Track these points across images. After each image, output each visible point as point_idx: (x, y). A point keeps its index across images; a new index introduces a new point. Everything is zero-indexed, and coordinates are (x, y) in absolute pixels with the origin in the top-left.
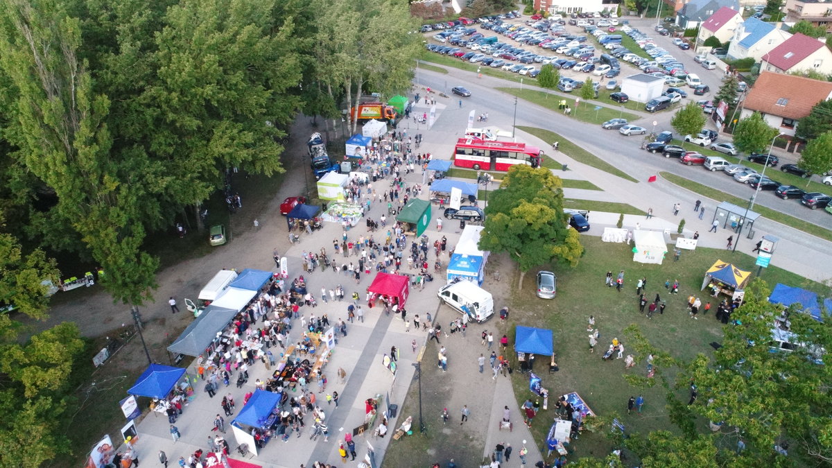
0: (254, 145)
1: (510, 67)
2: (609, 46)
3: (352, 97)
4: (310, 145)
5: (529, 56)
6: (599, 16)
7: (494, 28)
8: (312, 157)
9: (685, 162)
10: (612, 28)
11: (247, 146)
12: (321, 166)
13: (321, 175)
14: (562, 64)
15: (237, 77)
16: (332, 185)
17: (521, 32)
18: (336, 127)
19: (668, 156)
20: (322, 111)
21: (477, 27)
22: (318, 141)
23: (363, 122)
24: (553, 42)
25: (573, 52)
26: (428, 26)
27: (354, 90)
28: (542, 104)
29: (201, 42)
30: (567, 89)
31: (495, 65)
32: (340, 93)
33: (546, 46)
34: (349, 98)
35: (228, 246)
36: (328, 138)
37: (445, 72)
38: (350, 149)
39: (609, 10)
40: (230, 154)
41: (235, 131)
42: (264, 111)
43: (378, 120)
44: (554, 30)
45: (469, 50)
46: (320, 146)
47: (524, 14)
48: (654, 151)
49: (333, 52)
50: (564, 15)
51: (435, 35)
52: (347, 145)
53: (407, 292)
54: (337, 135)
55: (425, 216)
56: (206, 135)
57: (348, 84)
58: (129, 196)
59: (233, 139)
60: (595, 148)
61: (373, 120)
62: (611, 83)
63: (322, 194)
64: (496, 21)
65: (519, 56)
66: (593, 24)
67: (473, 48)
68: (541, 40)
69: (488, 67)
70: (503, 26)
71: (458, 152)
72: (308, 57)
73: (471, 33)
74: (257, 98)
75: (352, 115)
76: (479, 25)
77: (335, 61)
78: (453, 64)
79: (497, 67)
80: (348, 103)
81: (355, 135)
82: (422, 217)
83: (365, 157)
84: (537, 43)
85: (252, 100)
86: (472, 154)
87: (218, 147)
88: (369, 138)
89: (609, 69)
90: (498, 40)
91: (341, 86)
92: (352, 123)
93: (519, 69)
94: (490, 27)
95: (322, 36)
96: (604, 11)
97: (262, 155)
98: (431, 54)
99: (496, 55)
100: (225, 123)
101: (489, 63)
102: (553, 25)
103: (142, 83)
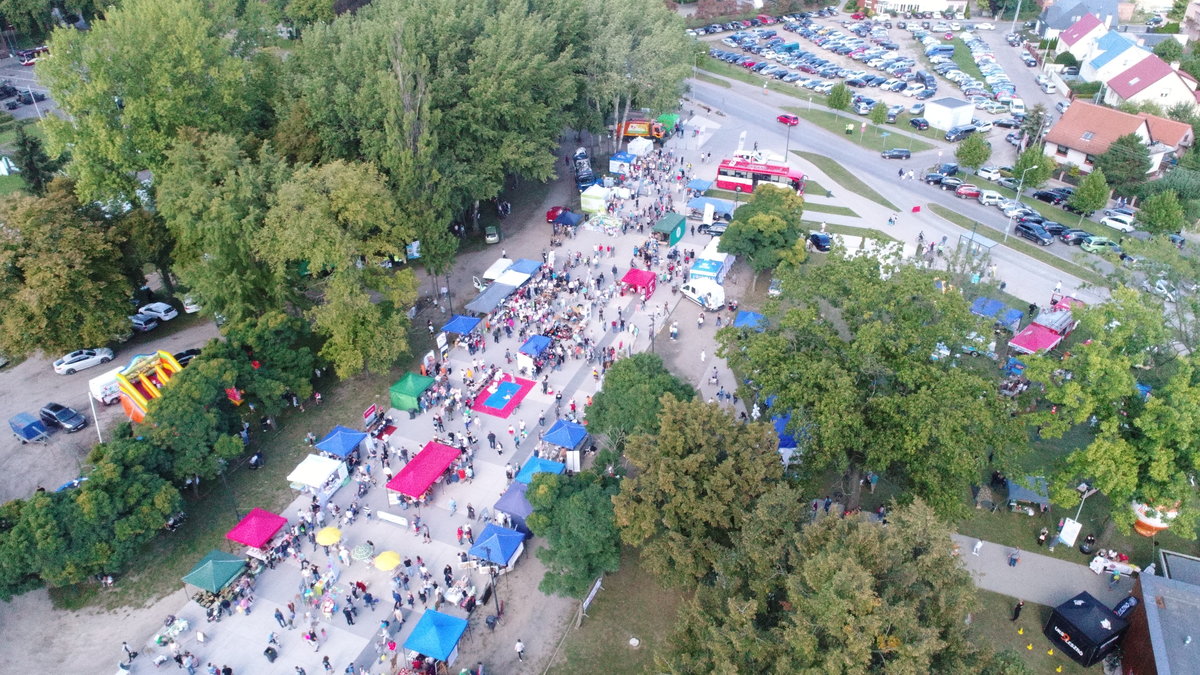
0: (533, 154)
1: (806, 83)
2: (934, 59)
3: (619, 112)
4: (575, 159)
5: (832, 69)
6: (940, 16)
7: (800, 30)
8: (577, 171)
9: (959, 195)
10: (949, 35)
11: (528, 154)
12: (584, 181)
13: (584, 189)
14: (868, 81)
15: (526, 97)
16: (594, 198)
17: (831, 37)
18: (602, 142)
19: (944, 188)
20: (589, 126)
21: (778, 29)
22: (583, 156)
23: (628, 139)
24: (866, 52)
25: (888, 65)
26: (717, 26)
27: (622, 105)
28: (828, 128)
29: (503, 68)
30: (862, 112)
31: (788, 79)
32: (608, 110)
33: (857, 57)
34: (616, 114)
35: (500, 245)
36: (592, 154)
37: (727, 85)
38: (614, 166)
39: (955, 9)
40: (515, 160)
41: (520, 141)
42: (544, 125)
43: (645, 138)
44: (875, 35)
45: (762, 59)
46: (585, 161)
47: (844, 11)
48: (932, 183)
49: (604, 70)
50: (894, 14)
51: (724, 37)
52: (611, 162)
53: (654, 285)
54: (601, 151)
55: (679, 229)
56: (496, 143)
57: (617, 101)
58: (447, 186)
59: (518, 147)
60: (870, 177)
61: (640, 137)
62: (916, 106)
63: (585, 206)
64: (804, 20)
65: (821, 69)
66: (928, 28)
67: (767, 57)
68: (853, 49)
69: (780, 81)
70: (812, 28)
71: (720, 173)
72: (581, 76)
73: (770, 36)
74: (539, 113)
75: (618, 131)
76: (782, 26)
77: (607, 80)
78: (739, 76)
79: (791, 81)
80: (613, 119)
81: (619, 152)
82: (675, 228)
83: (628, 175)
84: (848, 52)
85: (535, 116)
86: (734, 176)
87: (507, 153)
88: (634, 156)
89: (923, 89)
90: (801, 47)
91: (610, 103)
92: (618, 140)
93: (815, 84)
94: (795, 29)
95: (596, 56)
96: (949, 10)
97: (540, 163)
98: (716, 62)
99: (793, 66)
100: (514, 134)
101: (782, 77)
102: (875, 28)
103: (455, 100)
